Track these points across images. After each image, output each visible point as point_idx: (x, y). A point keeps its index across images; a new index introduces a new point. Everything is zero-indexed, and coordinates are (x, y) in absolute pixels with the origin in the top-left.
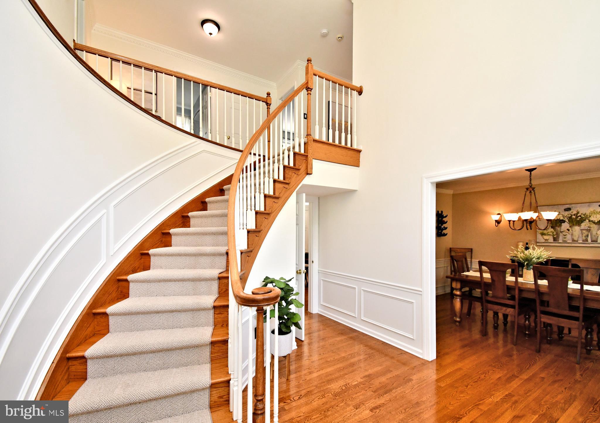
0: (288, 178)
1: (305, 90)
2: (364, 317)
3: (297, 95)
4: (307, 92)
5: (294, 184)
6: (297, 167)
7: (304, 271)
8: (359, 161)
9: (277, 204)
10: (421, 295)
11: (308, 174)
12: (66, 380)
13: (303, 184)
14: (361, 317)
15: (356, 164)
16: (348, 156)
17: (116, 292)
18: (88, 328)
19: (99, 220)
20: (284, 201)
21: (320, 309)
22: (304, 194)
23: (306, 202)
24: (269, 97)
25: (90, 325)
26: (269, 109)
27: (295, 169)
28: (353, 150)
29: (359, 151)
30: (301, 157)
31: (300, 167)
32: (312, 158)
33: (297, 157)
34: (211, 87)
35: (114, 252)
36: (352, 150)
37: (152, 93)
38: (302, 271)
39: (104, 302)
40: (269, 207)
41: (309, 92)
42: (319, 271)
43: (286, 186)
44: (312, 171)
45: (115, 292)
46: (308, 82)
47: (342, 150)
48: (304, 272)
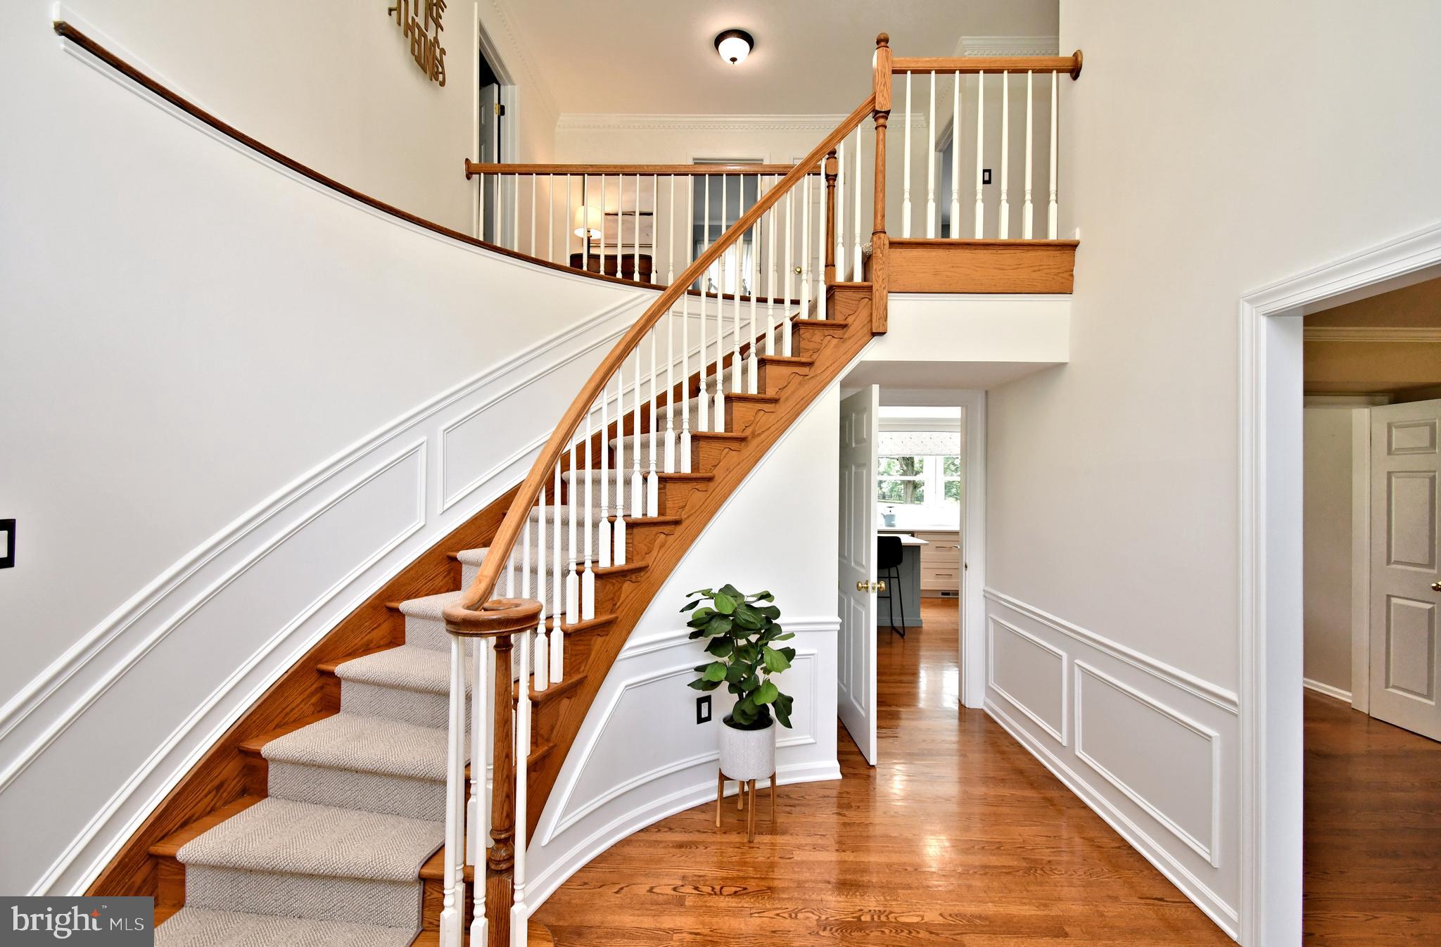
0: (807, 350)
1: (870, 118)
2: (1084, 749)
3: (842, 138)
4: (875, 123)
5: (830, 364)
6: (839, 319)
7: (874, 584)
8: (1072, 276)
9: (773, 416)
10: (1236, 715)
11: (874, 334)
12: (313, 704)
13: (862, 363)
14: (1074, 749)
15: (1064, 287)
16: (1022, 266)
17: (445, 577)
18: (373, 630)
19: (415, 450)
20: (798, 406)
21: (989, 702)
22: (876, 389)
23: (880, 405)
24: (833, 160)
25: (379, 625)
26: (831, 188)
27: (834, 326)
28: (1044, 248)
29: (1071, 247)
30: (855, 295)
31: (850, 320)
32: (885, 292)
33: (839, 295)
34: (762, 175)
35: (445, 509)
36: (1036, 248)
37: (651, 214)
38: (870, 586)
39: (415, 592)
40: (743, 423)
41: (881, 121)
42: (987, 595)
43: (805, 370)
44: (885, 325)
45: (441, 578)
46: (874, 98)
47: (1000, 252)
48: (873, 588)
